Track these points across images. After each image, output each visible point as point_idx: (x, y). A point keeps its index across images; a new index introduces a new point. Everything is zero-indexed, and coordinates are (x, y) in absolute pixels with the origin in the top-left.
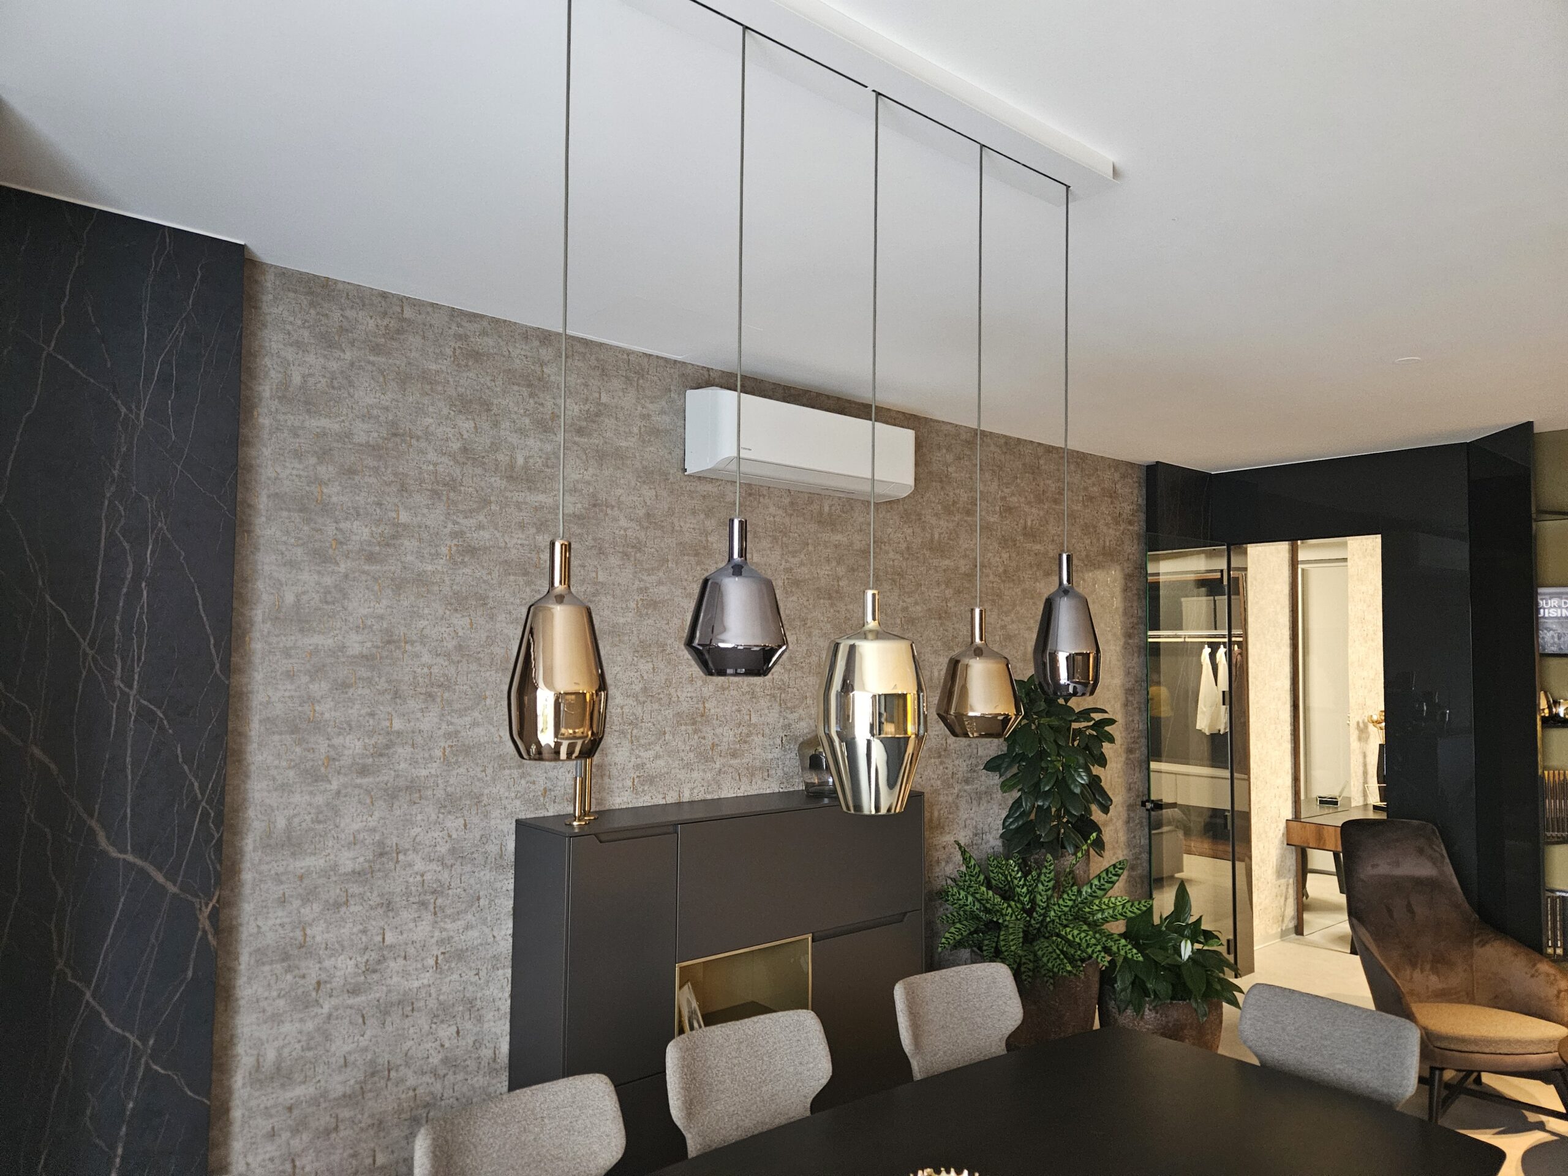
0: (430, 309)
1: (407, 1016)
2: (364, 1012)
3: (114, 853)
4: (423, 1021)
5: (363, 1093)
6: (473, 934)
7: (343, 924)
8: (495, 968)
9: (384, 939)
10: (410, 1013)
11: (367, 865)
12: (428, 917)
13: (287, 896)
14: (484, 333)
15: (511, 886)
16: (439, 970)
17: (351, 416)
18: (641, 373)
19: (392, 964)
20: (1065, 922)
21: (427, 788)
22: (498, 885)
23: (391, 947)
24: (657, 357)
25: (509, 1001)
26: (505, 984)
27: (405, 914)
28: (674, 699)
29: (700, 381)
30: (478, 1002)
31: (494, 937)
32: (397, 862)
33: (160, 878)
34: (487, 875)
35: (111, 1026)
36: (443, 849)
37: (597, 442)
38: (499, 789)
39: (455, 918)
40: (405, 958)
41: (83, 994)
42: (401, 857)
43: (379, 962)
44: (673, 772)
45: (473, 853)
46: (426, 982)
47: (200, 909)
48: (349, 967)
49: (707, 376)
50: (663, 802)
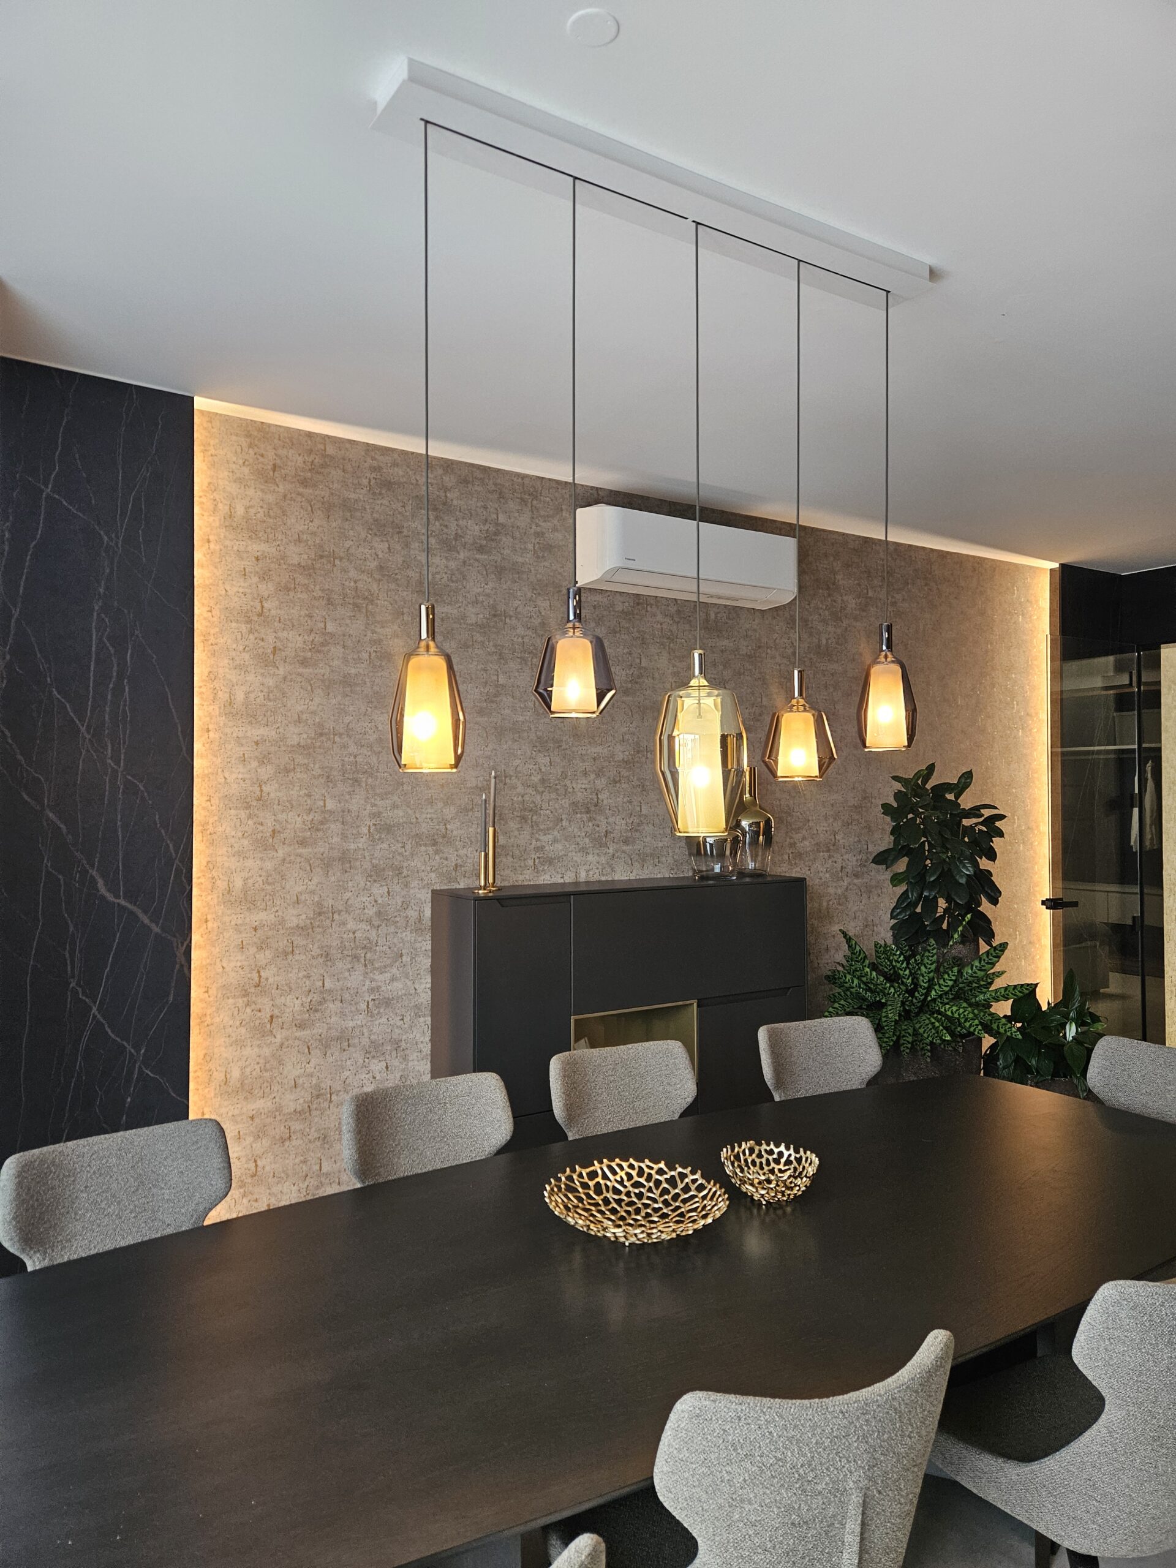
0: (348, 446)
1: (344, 1050)
2: (309, 1044)
3: (110, 897)
4: (359, 1056)
5: (310, 1111)
6: (398, 985)
7: (290, 970)
8: (417, 1016)
9: (323, 984)
10: (347, 1048)
11: (308, 922)
12: (360, 968)
13: (244, 943)
14: (395, 464)
15: (429, 947)
16: (369, 1014)
17: (285, 540)
18: (535, 495)
19: (331, 1005)
20: (946, 1001)
21: (357, 859)
22: (418, 945)
23: (330, 991)
24: (550, 479)
25: (430, 1045)
26: (426, 1030)
27: (340, 965)
28: (570, 790)
29: (589, 500)
30: (403, 1044)
31: (416, 989)
32: (333, 920)
33: (147, 921)
34: (408, 936)
35: (113, 1036)
36: (371, 912)
37: (496, 558)
38: (417, 863)
39: (383, 970)
40: (342, 1002)
41: (91, 1009)
42: (336, 916)
43: (320, 1003)
44: (570, 854)
45: (396, 917)
46: (359, 1023)
47: (177, 947)
48: (296, 1006)
49: (596, 495)
50: (562, 881)
